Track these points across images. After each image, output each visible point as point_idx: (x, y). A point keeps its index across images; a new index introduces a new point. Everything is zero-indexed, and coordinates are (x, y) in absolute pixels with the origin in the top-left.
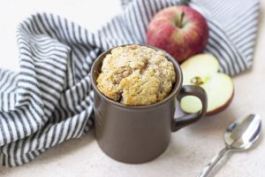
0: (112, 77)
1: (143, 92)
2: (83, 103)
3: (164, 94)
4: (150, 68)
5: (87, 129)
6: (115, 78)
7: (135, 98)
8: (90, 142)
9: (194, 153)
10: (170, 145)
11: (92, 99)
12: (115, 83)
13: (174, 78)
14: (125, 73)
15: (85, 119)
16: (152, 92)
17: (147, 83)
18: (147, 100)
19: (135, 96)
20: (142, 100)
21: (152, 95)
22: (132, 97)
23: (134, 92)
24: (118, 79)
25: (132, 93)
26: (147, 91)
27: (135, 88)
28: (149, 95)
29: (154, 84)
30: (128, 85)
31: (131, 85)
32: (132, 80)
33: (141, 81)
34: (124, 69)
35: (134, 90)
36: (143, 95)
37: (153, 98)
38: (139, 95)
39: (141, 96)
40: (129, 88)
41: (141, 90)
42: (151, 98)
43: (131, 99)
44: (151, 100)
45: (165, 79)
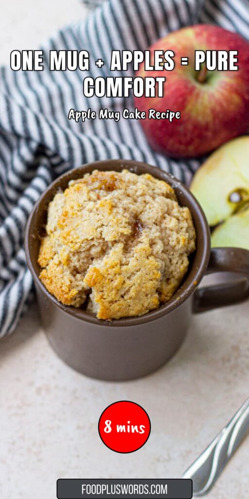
0: (69, 260)
2: (13, 264)
3: (174, 283)
4: (144, 238)
6: (75, 262)
7: (116, 306)
12: (76, 271)
13: (192, 243)
14: (94, 251)
15: (19, 304)
16: (149, 290)
17: (139, 273)
18: (141, 306)
19: (116, 301)
20: (131, 308)
21: (149, 296)
22: (111, 304)
23: (113, 296)
24: (81, 264)
25: (109, 299)
26: (140, 291)
27: (115, 288)
28: (144, 298)
29: (154, 273)
30: (101, 283)
31: (107, 281)
32: (110, 271)
33: (126, 271)
34: (92, 243)
35: (114, 292)
36: (130, 298)
37: (153, 302)
38: (123, 299)
39: (128, 301)
40: (103, 288)
41: (127, 289)
42: (149, 301)
43: (107, 309)
44: (148, 306)
45: (175, 253)
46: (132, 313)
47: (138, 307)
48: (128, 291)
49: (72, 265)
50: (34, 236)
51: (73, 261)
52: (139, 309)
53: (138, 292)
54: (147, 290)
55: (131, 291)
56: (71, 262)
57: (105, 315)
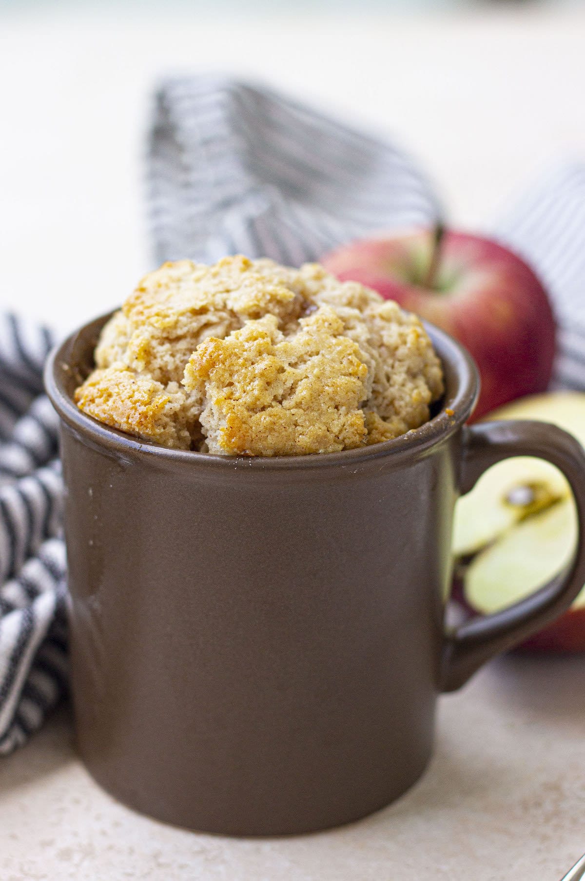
0: (148, 354)
1: (302, 392)
5: (33, 715)
6: (164, 356)
7: (264, 418)
8: (46, 770)
9: (554, 787)
10: (435, 765)
11: (51, 569)
12: (165, 378)
16: (343, 394)
17: (315, 359)
18: (324, 428)
19: (263, 409)
20: (299, 428)
21: (343, 409)
22: (251, 413)
23: (256, 392)
24: (178, 362)
25: (247, 399)
26: (320, 393)
27: (262, 375)
28: (330, 410)
29: (351, 362)
30: (227, 364)
31: (241, 361)
32: (247, 345)
33: (285, 352)
34: (204, 319)
35: (257, 383)
36: (298, 405)
37: (352, 425)
38: (280, 406)
39: (293, 411)
40: (231, 375)
41: (289, 384)
42: (343, 419)
43: (244, 423)
44: (340, 431)
45: (397, 364)
46: (304, 440)
47: (318, 429)
48: (292, 390)
49: (157, 363)
50: (66, 367)
51: (158, 355)
52: (320, 432)
53: (316, 395)
54: (335, 392)
55: (298, 390)
56: (155, 358)
57: (239, 434)
